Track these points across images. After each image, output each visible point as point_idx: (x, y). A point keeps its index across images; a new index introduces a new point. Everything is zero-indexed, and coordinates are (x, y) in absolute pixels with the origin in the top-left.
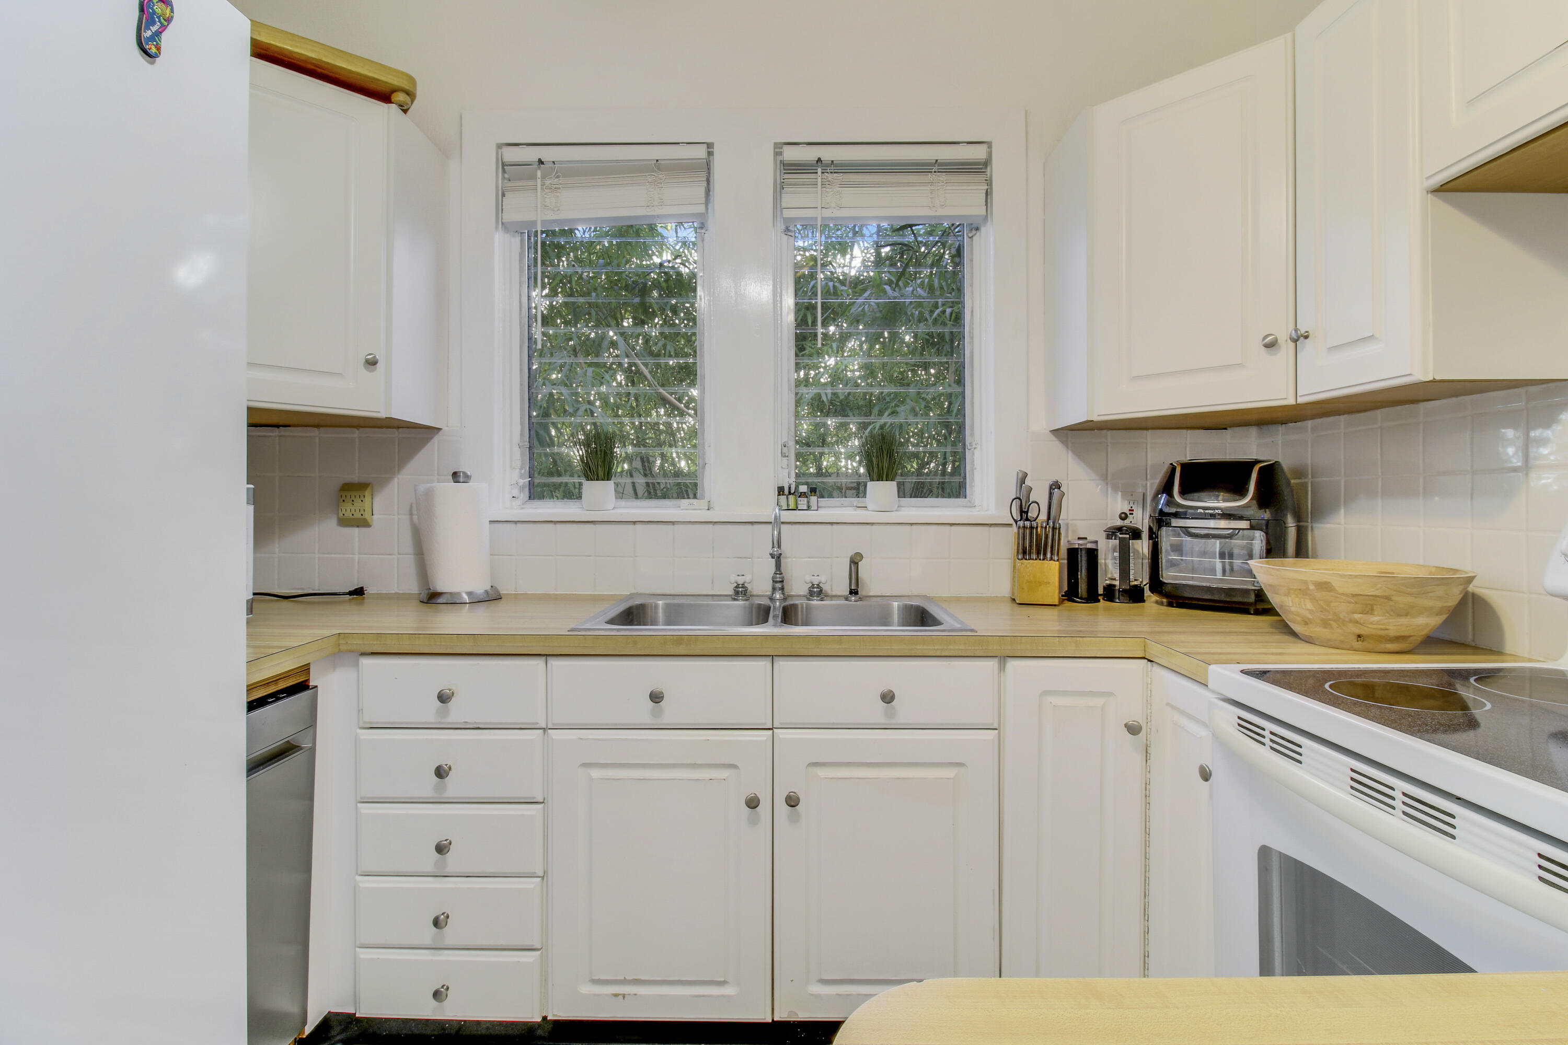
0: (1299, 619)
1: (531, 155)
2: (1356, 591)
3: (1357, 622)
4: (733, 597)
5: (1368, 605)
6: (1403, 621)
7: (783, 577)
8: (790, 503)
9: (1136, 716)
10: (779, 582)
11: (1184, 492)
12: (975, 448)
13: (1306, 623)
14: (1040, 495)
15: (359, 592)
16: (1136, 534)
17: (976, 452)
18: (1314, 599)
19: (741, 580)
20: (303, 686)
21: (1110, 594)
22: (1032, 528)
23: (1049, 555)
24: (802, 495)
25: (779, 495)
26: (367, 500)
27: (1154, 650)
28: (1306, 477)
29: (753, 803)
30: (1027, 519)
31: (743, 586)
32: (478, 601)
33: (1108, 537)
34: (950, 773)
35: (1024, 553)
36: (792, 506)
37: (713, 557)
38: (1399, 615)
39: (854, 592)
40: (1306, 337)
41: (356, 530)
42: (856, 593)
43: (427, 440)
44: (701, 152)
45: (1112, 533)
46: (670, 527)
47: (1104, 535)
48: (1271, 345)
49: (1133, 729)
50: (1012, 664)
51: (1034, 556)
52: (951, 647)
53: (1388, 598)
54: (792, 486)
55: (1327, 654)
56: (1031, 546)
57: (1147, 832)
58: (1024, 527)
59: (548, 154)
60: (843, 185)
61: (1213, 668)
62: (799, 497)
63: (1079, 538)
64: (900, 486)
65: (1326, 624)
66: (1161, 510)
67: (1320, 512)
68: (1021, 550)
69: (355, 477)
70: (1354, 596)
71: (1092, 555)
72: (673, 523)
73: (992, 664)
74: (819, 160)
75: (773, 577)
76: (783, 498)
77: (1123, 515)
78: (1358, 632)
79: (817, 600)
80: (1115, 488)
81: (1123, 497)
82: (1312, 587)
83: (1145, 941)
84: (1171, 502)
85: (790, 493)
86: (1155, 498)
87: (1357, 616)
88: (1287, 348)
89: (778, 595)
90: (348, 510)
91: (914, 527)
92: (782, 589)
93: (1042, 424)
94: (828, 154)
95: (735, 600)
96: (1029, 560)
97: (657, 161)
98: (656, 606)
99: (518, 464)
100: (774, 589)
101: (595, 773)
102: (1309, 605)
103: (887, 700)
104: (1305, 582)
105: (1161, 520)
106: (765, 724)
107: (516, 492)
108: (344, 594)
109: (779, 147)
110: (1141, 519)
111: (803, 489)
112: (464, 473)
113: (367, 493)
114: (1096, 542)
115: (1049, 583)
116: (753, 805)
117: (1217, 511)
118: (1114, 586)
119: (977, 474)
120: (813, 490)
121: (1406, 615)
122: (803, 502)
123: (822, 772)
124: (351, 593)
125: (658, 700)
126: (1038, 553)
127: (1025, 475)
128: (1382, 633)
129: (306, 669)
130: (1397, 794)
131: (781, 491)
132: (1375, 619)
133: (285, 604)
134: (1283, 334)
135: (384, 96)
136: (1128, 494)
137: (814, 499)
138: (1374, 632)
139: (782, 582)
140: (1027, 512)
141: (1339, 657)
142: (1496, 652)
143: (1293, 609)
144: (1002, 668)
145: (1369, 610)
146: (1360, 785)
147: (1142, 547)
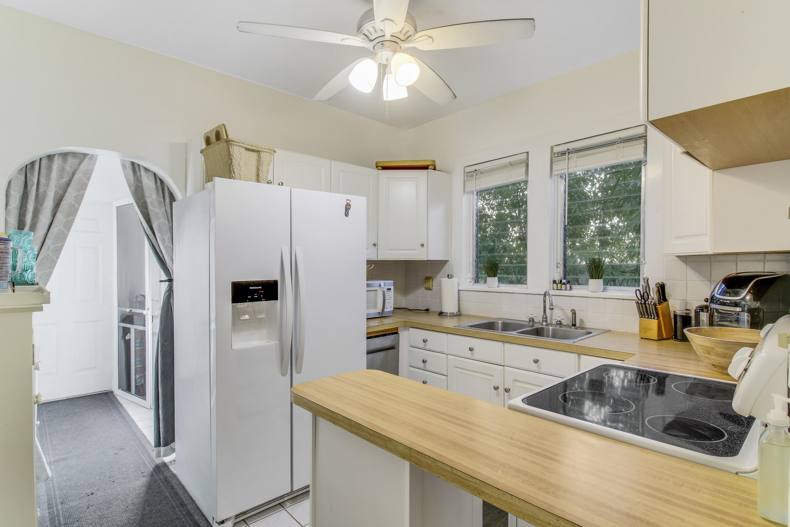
1: (472, 169)
7: (547, 316)
10: (545, 318)
12: (645, 264)
15: (427, 310)
19: (532, 316)
20: (397, 333)
23: (652, 317)
24: (564, 284)
25: (553, 283)
26: (431, 282)
30: (640, 300)
31: (532, 318)
32: (453, 315)
35: (641, 315)
36: (559, 288)
37: (527, 307)
41: (429, 291)
42: (575, 325)
43: (446, 263)
44: (525, 156)
46: (513, 294)
51: (646, 317)
52: (559, 347)
54: (559, 280)
56: (643, 312)
58: (641, 303)
59: (477, 167)
60: (577, 157)
62: (562, 285)
63: (686, 310)
64: (604, 280)
68: (640, 313)
69: (429, 275)
73: (575, 356)
74: (568, 149)
75: (543, 316)
76: (555, 285)
77: (706, 300)
79: (559, 327)
85: (558, 283)
89: (544, 324)
90: (427, 285)
91: (606, 299)
92: (546, 321)
94: (571, 146)
96: (644, 318)
97: (510, 162)
98: (498, 323)
99: (471, 270)
100: (543, 321)
101: (458, 370)
106: (501, 364)
107: (470, 280)
108: (424, 310)
109: (552, 148)
111: (564, 281)
112: (451, 275)
113: (431, 280)
115: (653, 329)
116: (496, 389)
117: (727, 301)
120: (569, 282)
122: (564, 287)
124: (425, 310)
125: (471, 350)
126: (648, 315)
129: (397, 329)
131: (554, 282)
133: (410, 312)
135: (426, 168)
137: (568, 286)
140: (643, 297)
144: (579, 358)
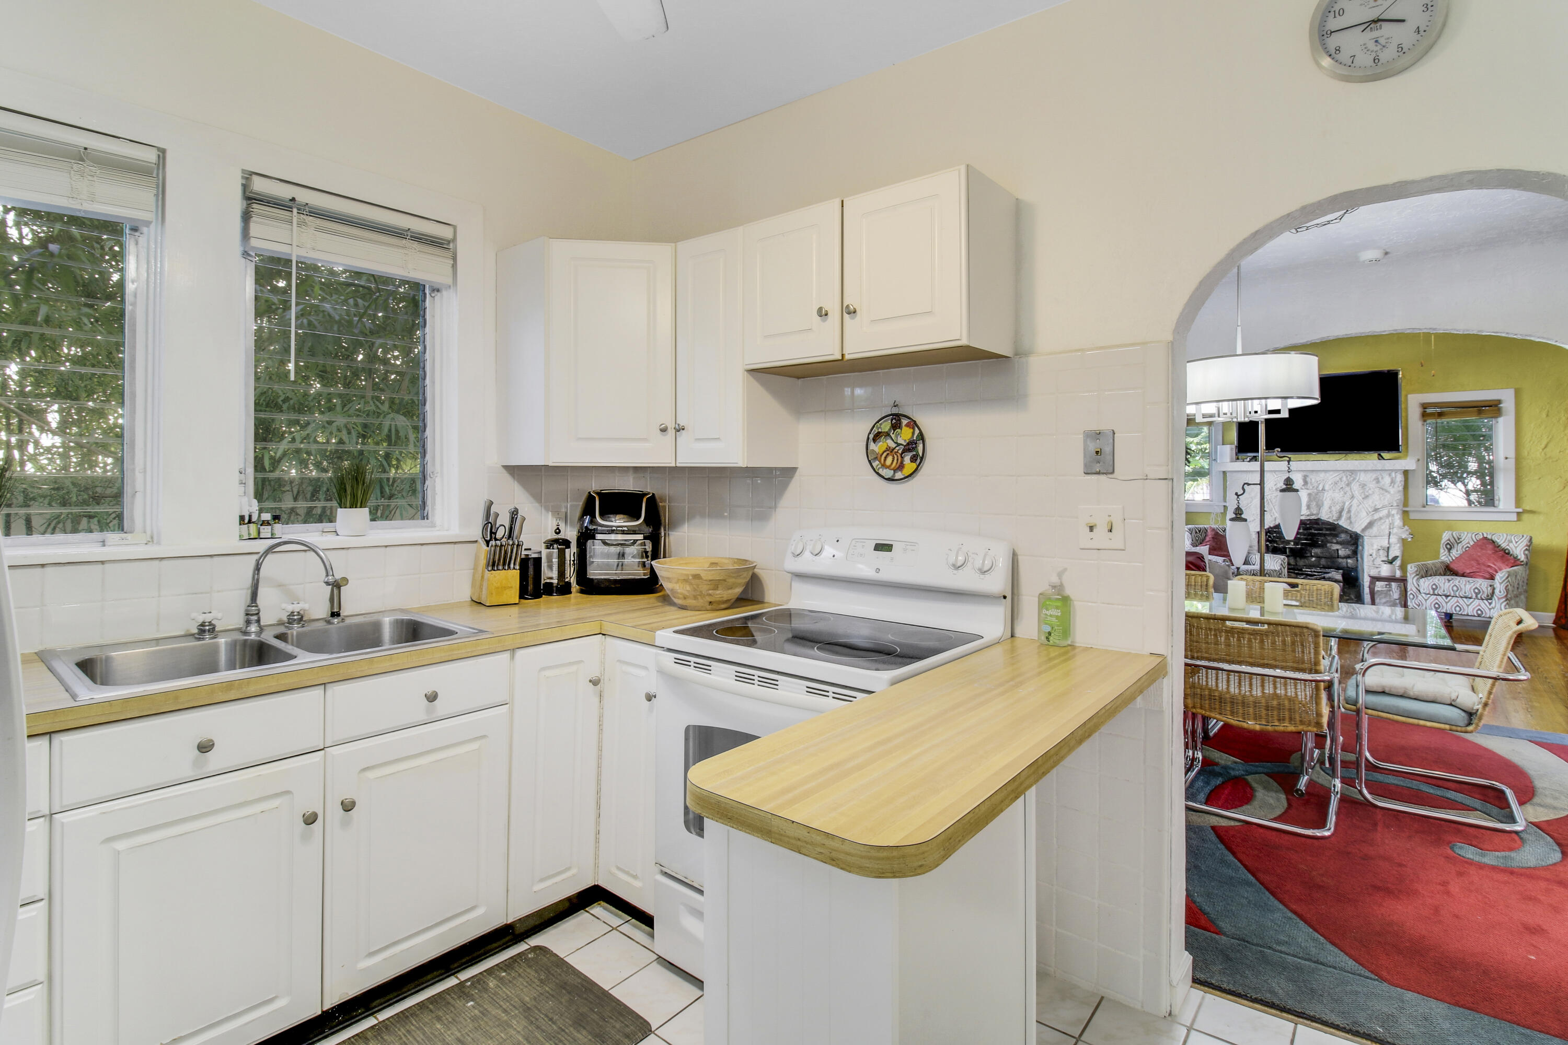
0: (681, 596)
2: (710, 578)
3: (710, 595)
4: (197, 636)
5: (715, 584)
6: (730, 591)
7: (259, 610)
8: (251, 532)
9: (594, 674)
10: (252, 614)
11: (602, 515)
13: (685, 598)
14: (504, 520)
16: (567, 543)
17: (438, 480)
18: (691, 584)
19: (208, 618)
21: (549, 590)
22: (502, 545)
23: (512, 566)
24: (264, 523)
25: (239, 523)
27: (607, 628)
28: (665, 502)
29: (310, 819)
30: (496, 540)
31: (210, 623)
33: (548, 548)
34: (475, 746)
35: (493, 565)
36: (254, 534)
37: (159, 596)
38: (729, 589)
39: (335, 614)
40: (683, 429)
42: (338, 615)
44: (151, 156)
45: (550, 544)
47: (544, 545)
48: (664, 430)
49: (595, 682)
50: (520, 653)
51: (501, 567)
53: (725, 580)
54: (253, 515)
55: (696, 615)
56: (499, 560)
57: (600, 749)
58: (496, 546)
60: (318, 229)
61: (658, 633)
62: (261, 525)
63: (530, 551)
65: (695, 598)
66: (586, 527)
67: (673, 525)
68: (491, 563)
70: (710, 580)
71: (538, 561)
72: (103, 562)
73: (506, 655)
74: (293, 200)
75: (246, 610)
76: (244, 528)
77: (555, 530)
78: (710, 600)
79: (298, 627)
80: (547, 509)
81: (553, 515)
82: (691, 578)
83: (598, 823)
84: (592, 522)
85: (250, 522)
86: (581, 518)
87: (710, 592)
88: (671, 432)
89: (253, 628)
92: (258, 621)
93: (494, 460)
94: (303, 196)
95: (199, 639)
96: (497, 570)
97: (86, 149)
100: (248, 622)
102: (688, 588)
103: (430, 700)
104: (687, 575)
105: (586, 536)
106: (317, 747)
109: (248, 176)
110: (571, 533)
111: (267, 516)
114: (540, 552)
115: (512, 587)
116: (310, 821)
117: (624, 528)
118: (552, 584)
119: (438, 499)
120: (276, 518)
121: (731, 588)
122: (266, 531)
123: (371, 775)
125: (204, 750)
126: (504, 564)
127: (491, 503)
128: (721, 599)
130: (756, 678)
131: (241, 519)
132: (718, 592)
134: (671, 425)
136: (556, 512)
137: (277, 526)
138: (718, 599)
139: (258, 614)
140: (495, 533)
141: (702, 616)
142: (760, 602)
143: (679, 591)
144: (513, 657)
145: (716, 588)
146: (740, 678)
147: (571, 553)
